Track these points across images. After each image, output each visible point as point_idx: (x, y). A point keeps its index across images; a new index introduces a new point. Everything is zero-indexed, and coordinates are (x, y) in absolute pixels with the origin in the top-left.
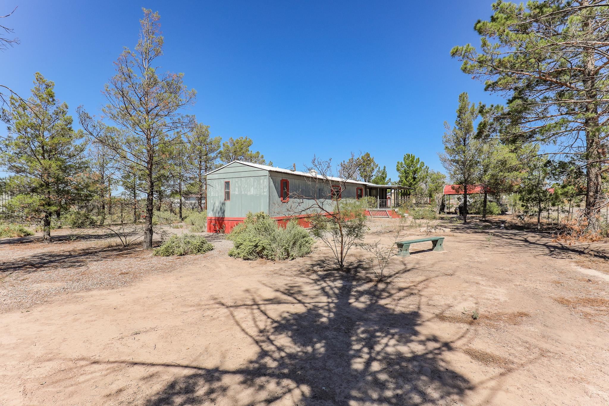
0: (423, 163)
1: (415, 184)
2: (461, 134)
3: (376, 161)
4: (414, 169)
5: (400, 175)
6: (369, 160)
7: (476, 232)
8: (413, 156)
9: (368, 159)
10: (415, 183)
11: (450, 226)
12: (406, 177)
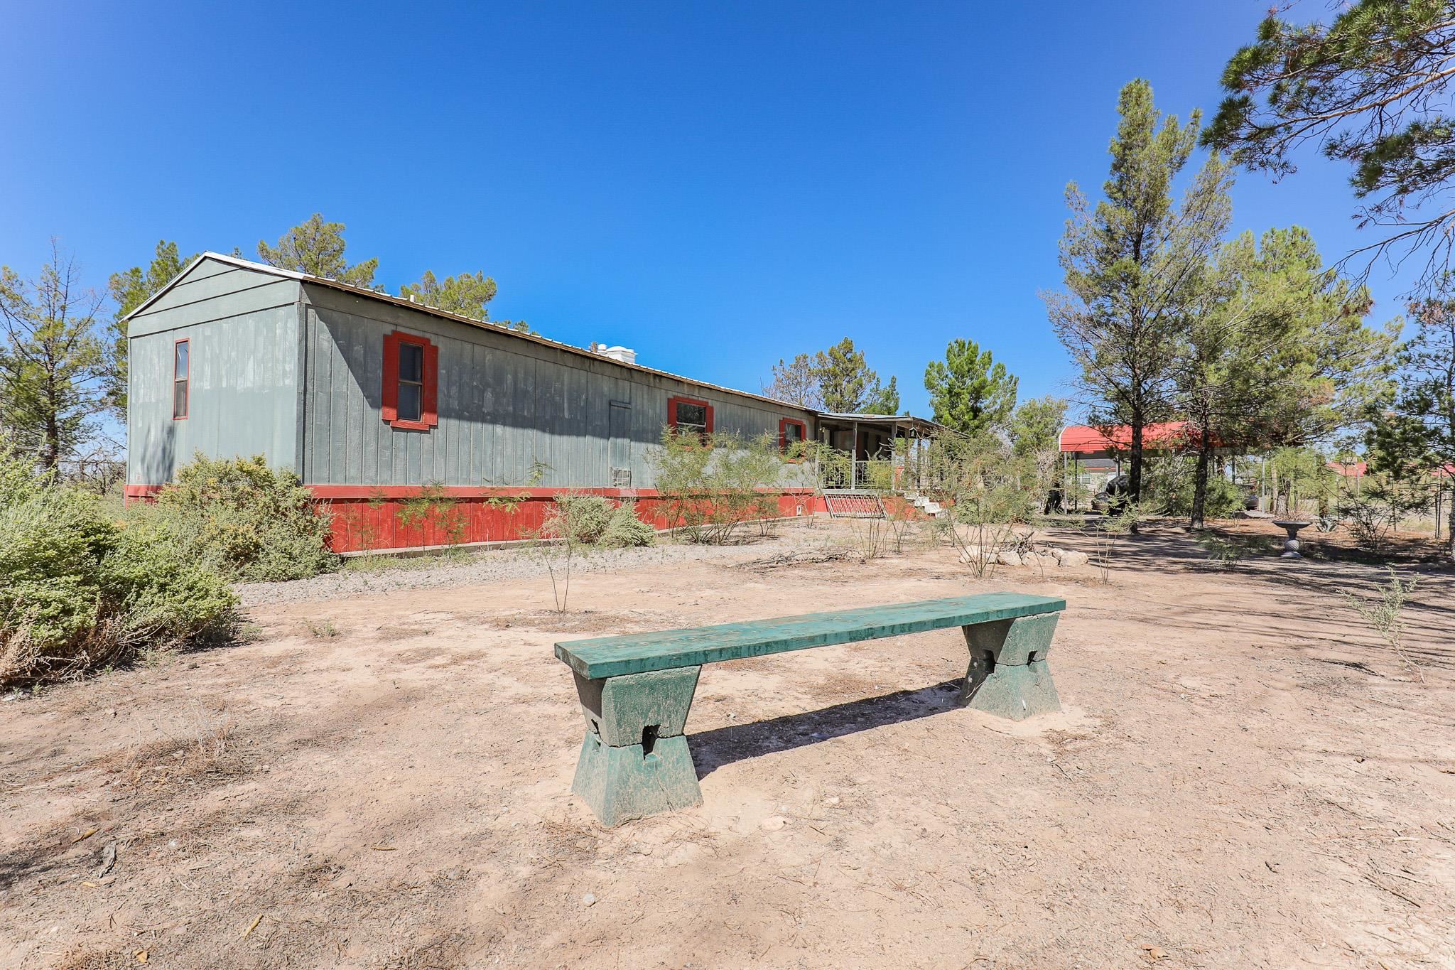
0: (1003, 368)
1: (977, 427)
2: (1123, 218)
3: (871, 365)
4: (976, 383)
5: (936, 400)
6: (850, 360)
7: (1200, 570)
8: (973, 345)
9: (849, 356)
10: (976, 422)
11: (1086, 545)
12: (953, 406)
